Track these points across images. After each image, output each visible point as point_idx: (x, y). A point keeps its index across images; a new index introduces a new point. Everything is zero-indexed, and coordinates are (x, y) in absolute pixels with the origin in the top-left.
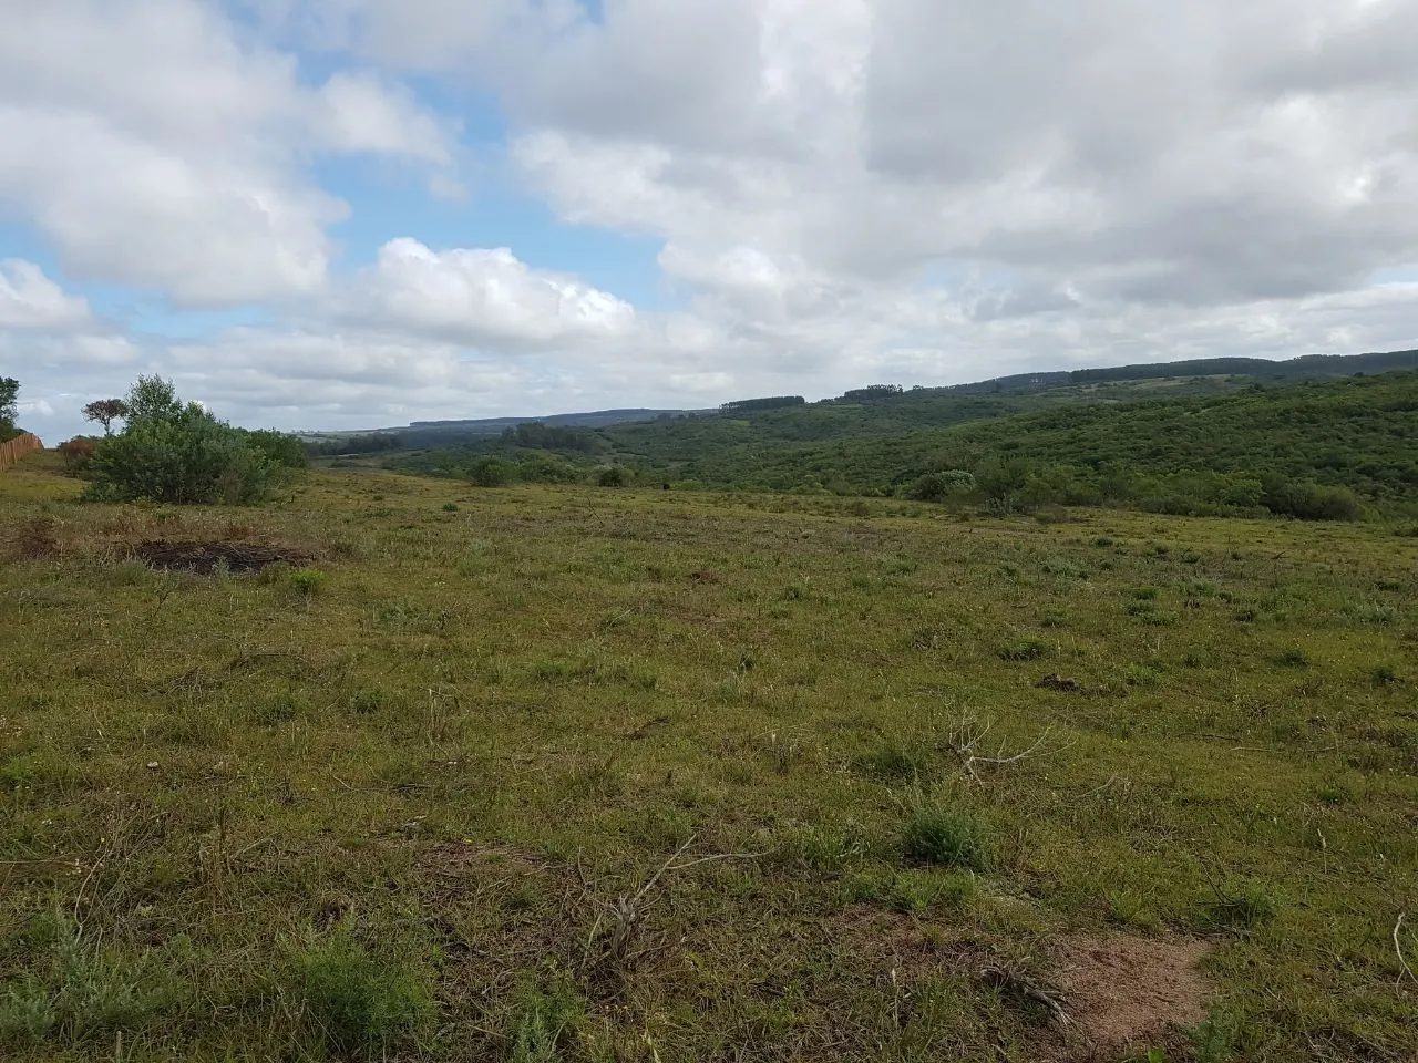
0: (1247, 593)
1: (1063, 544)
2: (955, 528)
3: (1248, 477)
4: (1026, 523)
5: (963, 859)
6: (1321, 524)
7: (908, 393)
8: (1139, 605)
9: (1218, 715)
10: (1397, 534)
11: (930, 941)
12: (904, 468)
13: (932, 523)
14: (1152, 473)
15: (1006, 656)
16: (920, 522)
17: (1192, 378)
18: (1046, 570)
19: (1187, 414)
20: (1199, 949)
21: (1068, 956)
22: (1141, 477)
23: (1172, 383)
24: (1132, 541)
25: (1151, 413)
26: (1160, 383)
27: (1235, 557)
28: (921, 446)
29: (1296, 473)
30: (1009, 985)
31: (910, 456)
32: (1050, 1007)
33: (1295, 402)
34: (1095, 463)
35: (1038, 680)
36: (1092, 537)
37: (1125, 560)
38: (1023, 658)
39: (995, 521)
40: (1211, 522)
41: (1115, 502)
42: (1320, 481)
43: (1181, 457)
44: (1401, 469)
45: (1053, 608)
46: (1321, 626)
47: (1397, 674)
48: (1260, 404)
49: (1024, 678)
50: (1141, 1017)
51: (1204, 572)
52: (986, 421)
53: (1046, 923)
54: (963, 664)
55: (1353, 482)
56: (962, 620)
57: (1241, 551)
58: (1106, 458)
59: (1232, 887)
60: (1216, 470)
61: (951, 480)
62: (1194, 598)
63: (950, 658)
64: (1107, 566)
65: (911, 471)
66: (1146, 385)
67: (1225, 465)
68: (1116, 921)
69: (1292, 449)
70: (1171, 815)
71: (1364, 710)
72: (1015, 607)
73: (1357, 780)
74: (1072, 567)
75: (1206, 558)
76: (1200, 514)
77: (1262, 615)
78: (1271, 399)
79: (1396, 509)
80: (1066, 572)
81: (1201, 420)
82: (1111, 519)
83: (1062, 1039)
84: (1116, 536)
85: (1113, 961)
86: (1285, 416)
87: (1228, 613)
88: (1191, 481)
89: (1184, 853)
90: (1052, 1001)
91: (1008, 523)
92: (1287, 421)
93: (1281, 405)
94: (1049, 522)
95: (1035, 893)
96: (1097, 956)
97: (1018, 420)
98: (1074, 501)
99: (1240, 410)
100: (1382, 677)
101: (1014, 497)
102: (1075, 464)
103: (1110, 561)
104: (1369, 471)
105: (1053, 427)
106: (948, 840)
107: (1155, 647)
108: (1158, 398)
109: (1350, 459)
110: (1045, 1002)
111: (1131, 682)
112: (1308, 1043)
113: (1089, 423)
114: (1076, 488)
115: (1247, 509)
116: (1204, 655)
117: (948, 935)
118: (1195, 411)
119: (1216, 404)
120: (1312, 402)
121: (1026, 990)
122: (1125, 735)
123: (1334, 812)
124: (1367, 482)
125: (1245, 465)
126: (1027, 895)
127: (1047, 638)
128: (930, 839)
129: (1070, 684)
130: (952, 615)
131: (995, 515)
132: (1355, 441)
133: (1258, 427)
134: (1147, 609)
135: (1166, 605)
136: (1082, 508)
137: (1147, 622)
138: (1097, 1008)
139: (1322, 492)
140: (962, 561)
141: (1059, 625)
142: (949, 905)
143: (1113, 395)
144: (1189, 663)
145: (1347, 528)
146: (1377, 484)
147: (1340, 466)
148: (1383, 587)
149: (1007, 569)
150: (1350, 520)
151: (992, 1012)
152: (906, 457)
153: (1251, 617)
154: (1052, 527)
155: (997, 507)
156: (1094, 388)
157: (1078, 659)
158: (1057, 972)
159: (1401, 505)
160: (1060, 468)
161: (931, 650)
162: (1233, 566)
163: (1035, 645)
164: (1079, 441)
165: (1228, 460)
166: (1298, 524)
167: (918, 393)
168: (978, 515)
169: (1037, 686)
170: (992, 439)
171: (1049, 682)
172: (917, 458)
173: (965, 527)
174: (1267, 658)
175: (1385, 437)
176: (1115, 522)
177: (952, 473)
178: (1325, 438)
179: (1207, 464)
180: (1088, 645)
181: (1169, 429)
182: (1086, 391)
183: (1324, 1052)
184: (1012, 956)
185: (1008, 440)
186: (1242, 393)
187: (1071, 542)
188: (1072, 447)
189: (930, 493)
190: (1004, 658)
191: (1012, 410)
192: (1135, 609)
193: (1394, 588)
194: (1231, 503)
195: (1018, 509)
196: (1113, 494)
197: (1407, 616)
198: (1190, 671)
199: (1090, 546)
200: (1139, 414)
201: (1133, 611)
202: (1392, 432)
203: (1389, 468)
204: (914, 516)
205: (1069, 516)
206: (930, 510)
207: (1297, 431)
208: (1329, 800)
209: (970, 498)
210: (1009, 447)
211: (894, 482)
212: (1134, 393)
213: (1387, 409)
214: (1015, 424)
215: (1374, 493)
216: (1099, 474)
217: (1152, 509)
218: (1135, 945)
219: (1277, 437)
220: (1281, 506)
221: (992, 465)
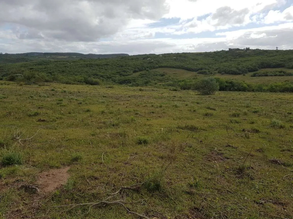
0: (81, 99)
1: (44, 90)
2: (19, 87)
3: (81, 77)
4: (36, 86)
5: (16, 163)
6: (94, 86)
7: (4, 54)
8: (59, 103)
9: (75, 123)
10: (107, 87)
11: (7, 183)
12: (5, 73)
13: (13, 86)
14: (63, 76)
15: (30, 116)
16: (10, 86)
17: (69, 56)
18: (40, 96)
19: (69, 64)
20: (68, 168)
21: (41, 177)
22: (60, 76)
23: (65, 57)
24: (59, 89)
25: (61, 63)
26: (63, 57)
27: (79, 92)
28: (9, 68)
29: (90, 76)
30: (26, 187)
31: (6, 70)
32: (36, 189)
33: (88, 62)
34: (50, 73)
35: (37, 120)
36: (50, 89)
37: (57, 93)
38: (34, 116)
39: (29, 86)
40: (75, 85)
41: (56, 81)
42: (94, 78)
43: (68, 72)
44: (107, 76)
45: (41, 104)
46: (93, 104)
47: (105, 112)
48: (82, 62)
49: (34, 120)
50: (56, 185)
51: (73, 95)
52: (25, 63)
53: (36, 171)
54: (19, 119)
55: (99, 78)
56: (19, 109)
57: (80, 91)
58: (53, 72)
59: (74, 155)
60: (75, 75)
61: (17, 76)
62: (70, 100)
63: (16, 118)
64: (53, 95)
65: (7, 74)
66: (60, 57)
67: (77, 74)
68: (51, 167)
69: (88, 72)
70: (64, 144)
71: (100, 119)
72: (32, 105)
73: (98, 131)
74: (45, 95)
75: (73, 92)
76: (73, 84)
77: (83, 103)
78: (84, 61)
79: (106, 83)
80: (44, 97)
81: (71, 65)
82: (54, 85)
83: (39, 194)
84: (56, 89)
85: (50, 175)
86: (87, 65)
87: (77, 103)
88: (71, 77)
89: (66, 150)
90: (36, 188)
91: (32, 86)
92: (87, 66)
93: (86, 63)
94: (41, 86)
95: (34, 166)
96: (47, 175)
97: (33, 63)
98: (47, 81)
99: (79, 63)
100: (103, 112)
101: (33, 80)
102: (46, 73)
103: (54, 94)
104: (102, 76)
105: (41, 65)
106: (12, 159)
107: (62, 111)
108: (63, 60)
109: (98, 74)
110: (34, 188)
111: (57, 118)
112: (87, 180)
113: (49, 64)
114: (47, 78)
115: (82, 83)
116: (72, 111)
117: (12, 180)
118: (70, 63)
119: (74, 62)
120: (91, 63)
121: (30, 187)
122: (56, 129)
123: (94, 137)
124: (102, 78)
125: (80, 74)
126: (32, 167)
127: (39, 111)
128: (8, 160)
129: (44, 120)
130: (16, 108)
131: (29, 84)
132: (99, 71)
133: (82, 67)
134: (60, 103)
135: (65, 102)
136: (49, 83)
137: (61, 106)
138: (47, 186)
139: (94, 80)
140: (20, 95)
141: (42, 108)
142: (12, 174)
143: (53, 59)
144: (69, 113)
145: (99, 87)
146: (103, 79)
147: (97, 75)
148: (104, 97)
149: (31, 96)
150: (99, 85)
151: (22, 194)
152: (5, 70)
153: (81, 103)
154: (42, 87)
155: (29, 82)
156: (49, 57)
157: (46, 115)
158: (38, 181)
159: (107, 82)
160: (43, 74)
161: (11, 116)
162: (79, 94)
163: (36, 113)
164: (48, 68)
165: (78, 73)
166: (91, 86)
167: (7, 55)
168: (24, 84)
169: (37, 122)
170: (27, 67)
171: (40, 120)
172: (8, 71)
173: (21, 87)
174: (84, 111)
175: (104, 70)
176: (55, 85)
177: (17, 74)
178: (94, 70)
179: (73, 74)
180: (48, 111)
181: (65, 67)
182: (47, 57)
183: (89, 181)
184: (27, 181)
185: (31, 67)
186: (79, 60)
187: (46, 90)
188: (46, 70)
189: (12, 79)
190: (29, 116)
191: (31, 60)
192: (58, 103)
193: (105, 97)
194: (78, 82)
195: (34, 83)
196: (55, 80)
197: (107, 102)
198: (69, 115)
199: (50, 91)
200: (59, 63)
201: (58, 104)
202: (105, 69)
203: (105, 76)
204: (8, 85)
205: (46, 84)
206: (12, 83)
207: (89, 68)
208: (93, 135)
209: (23, 80)
210: (31, 69)
211: (2, 76)
212: (57, 58)
213: (104, 65)
214: (32, 64)
215: (103, 80)
216: (52, 76)
217: (63, 83)
218: (55, 171)
219: (86, 69)
220: (88, 82)
221: (27, 73)
